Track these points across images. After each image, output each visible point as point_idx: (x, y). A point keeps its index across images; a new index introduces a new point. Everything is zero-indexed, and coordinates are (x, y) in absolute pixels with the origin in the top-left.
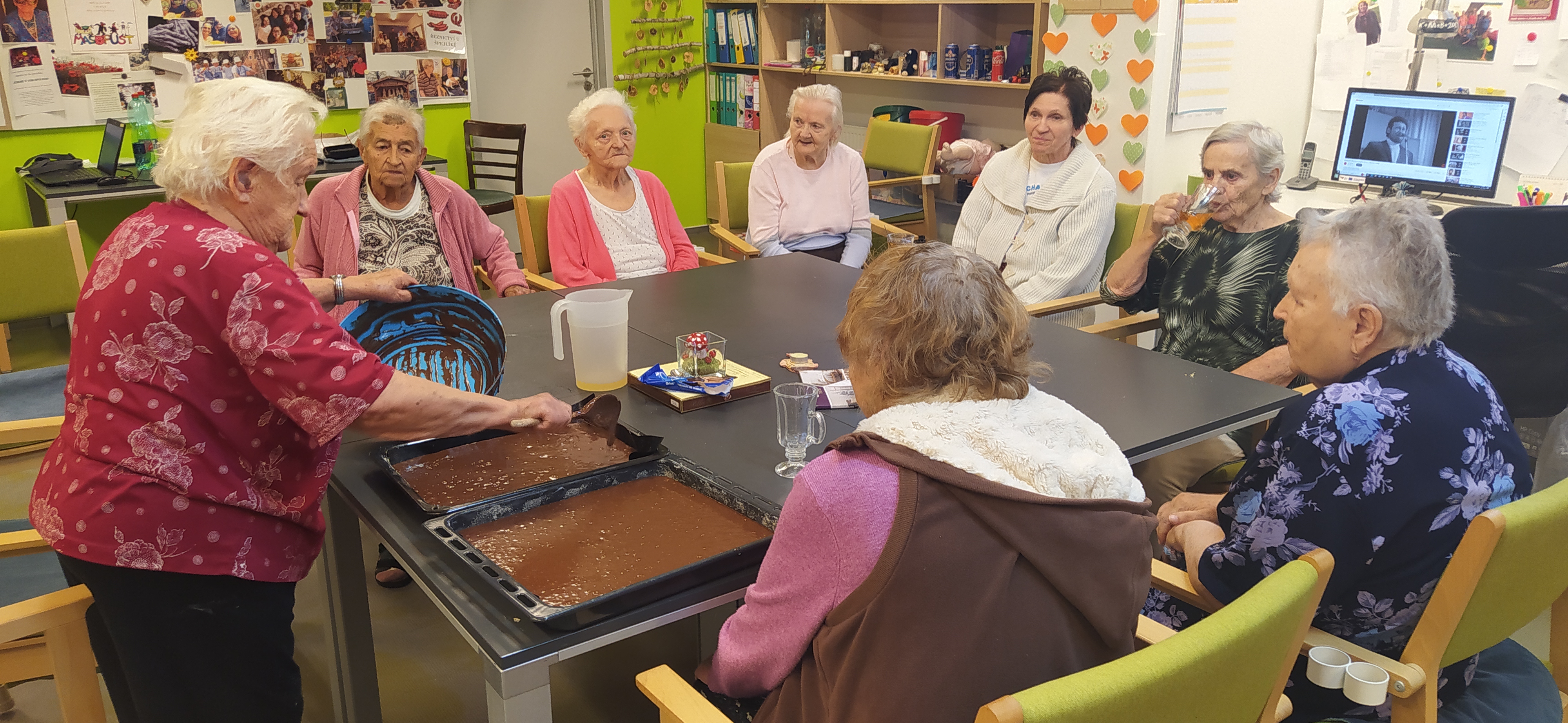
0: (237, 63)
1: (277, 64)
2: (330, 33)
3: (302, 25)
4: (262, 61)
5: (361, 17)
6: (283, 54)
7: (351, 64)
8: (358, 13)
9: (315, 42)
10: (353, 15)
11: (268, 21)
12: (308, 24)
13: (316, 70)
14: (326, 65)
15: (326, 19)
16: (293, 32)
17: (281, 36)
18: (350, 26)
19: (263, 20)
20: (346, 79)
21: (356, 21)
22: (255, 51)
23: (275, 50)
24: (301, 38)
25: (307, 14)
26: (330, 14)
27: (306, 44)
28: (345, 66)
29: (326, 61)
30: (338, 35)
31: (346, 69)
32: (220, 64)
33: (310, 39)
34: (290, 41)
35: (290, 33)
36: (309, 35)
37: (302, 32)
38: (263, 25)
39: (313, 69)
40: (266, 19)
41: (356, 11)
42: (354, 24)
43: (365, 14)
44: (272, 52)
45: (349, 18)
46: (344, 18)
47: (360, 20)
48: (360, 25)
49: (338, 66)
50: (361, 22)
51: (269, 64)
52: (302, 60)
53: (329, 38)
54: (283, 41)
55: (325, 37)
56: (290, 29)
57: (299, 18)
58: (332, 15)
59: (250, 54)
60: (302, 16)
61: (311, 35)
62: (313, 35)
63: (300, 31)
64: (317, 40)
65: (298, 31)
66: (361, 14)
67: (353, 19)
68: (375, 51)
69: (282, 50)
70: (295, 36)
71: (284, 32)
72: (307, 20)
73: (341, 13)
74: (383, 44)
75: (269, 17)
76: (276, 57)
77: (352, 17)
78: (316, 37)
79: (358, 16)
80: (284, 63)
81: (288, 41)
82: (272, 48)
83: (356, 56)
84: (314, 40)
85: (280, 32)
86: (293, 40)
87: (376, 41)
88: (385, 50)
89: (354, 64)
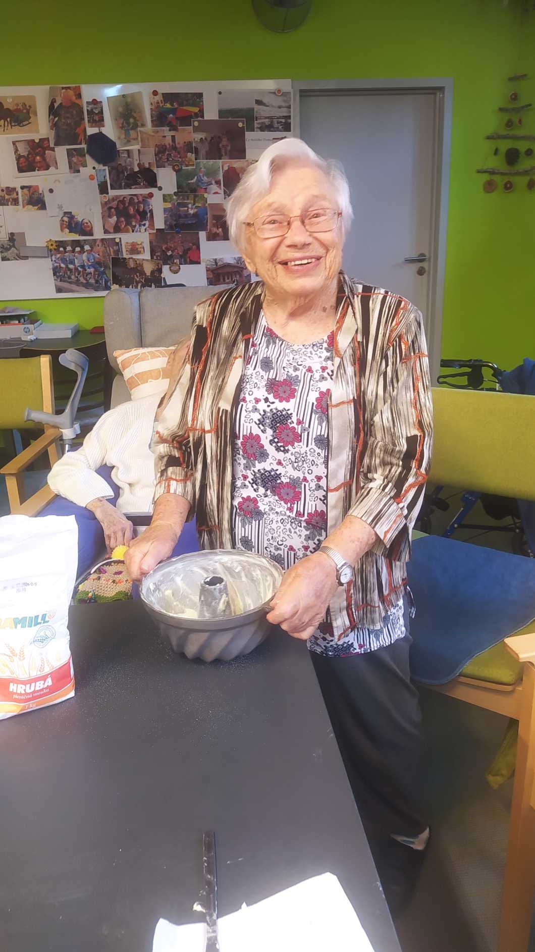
0: (87, 250)
1: (122, 252)
2: (168, 223)
3: (144, 215)
4: (108, 249)
5: (196, 207)
6: (127, 243)
7: (186, 252)
8: (194, 204)
9: (155, 231)
10: (190, 206)
11: (115, 212)
12: (149, 214)
13: (155, 257)
14: (164, 253)
15: (165, 210)
16: (135, 222)
17: (125, 226)
18: (187, 216)
19: (110, 212)
20: (181, 266)
21: (191, 212)
22: (102, 239)
23: (120, 238)
24: (143, 228)
25: (149, 205)
26: (169, 205)
27: (147, 233)
28: (180, 253)
29: (164, 249)
30: (175, 225)
31: (181, 257)
32: (73, 251)
33: (151, 229)
34: (133, 232)
35: (134, 224)
36: (149, 225)
37: (143, 223)
38: (110, 216)
39: (152, 257)
40: (113, 210)
41: (192, 201)
42: (190, 214)
43: (200, 205)
44: (117, 240)
45: (186, 209)
46: (182, 209)
47: (196, 210)
48: (195, 215)
49: (174, 253)
50: (196, 212)
51: (114, 251)
52: (144, 248)
53: (167, 227)
54: (127, 231)
55: (163, 227)
56: (133, 219)
57: (141, 210)
58: (170, 206)
59: (98, 242)
60: (144, 207)
61: (152, 225)
62: (153, 226)
63: (142, 222)
64: (157, 229)
65: (140, 221)
66: (197, 205)
67: (190, 210)
68: (209, 239)
69: (126, 238)
70: (138, 226)
71: (128, 223)
72: (148, 212)
73: (179, 204)
74: (216, 233)
75: (117, 209)
76: (121, 245)
77: (188, 207)
78: (156, 228)
79: (194, 206)
80: (127, 251)
81: (131, 232)
82: (117, 236)
83: (191, 245)
84: (154, 230)
85: (124, 224)
86: (136, 229)
87: (210, 230)
88: (218, 238)
89: (189, 252)
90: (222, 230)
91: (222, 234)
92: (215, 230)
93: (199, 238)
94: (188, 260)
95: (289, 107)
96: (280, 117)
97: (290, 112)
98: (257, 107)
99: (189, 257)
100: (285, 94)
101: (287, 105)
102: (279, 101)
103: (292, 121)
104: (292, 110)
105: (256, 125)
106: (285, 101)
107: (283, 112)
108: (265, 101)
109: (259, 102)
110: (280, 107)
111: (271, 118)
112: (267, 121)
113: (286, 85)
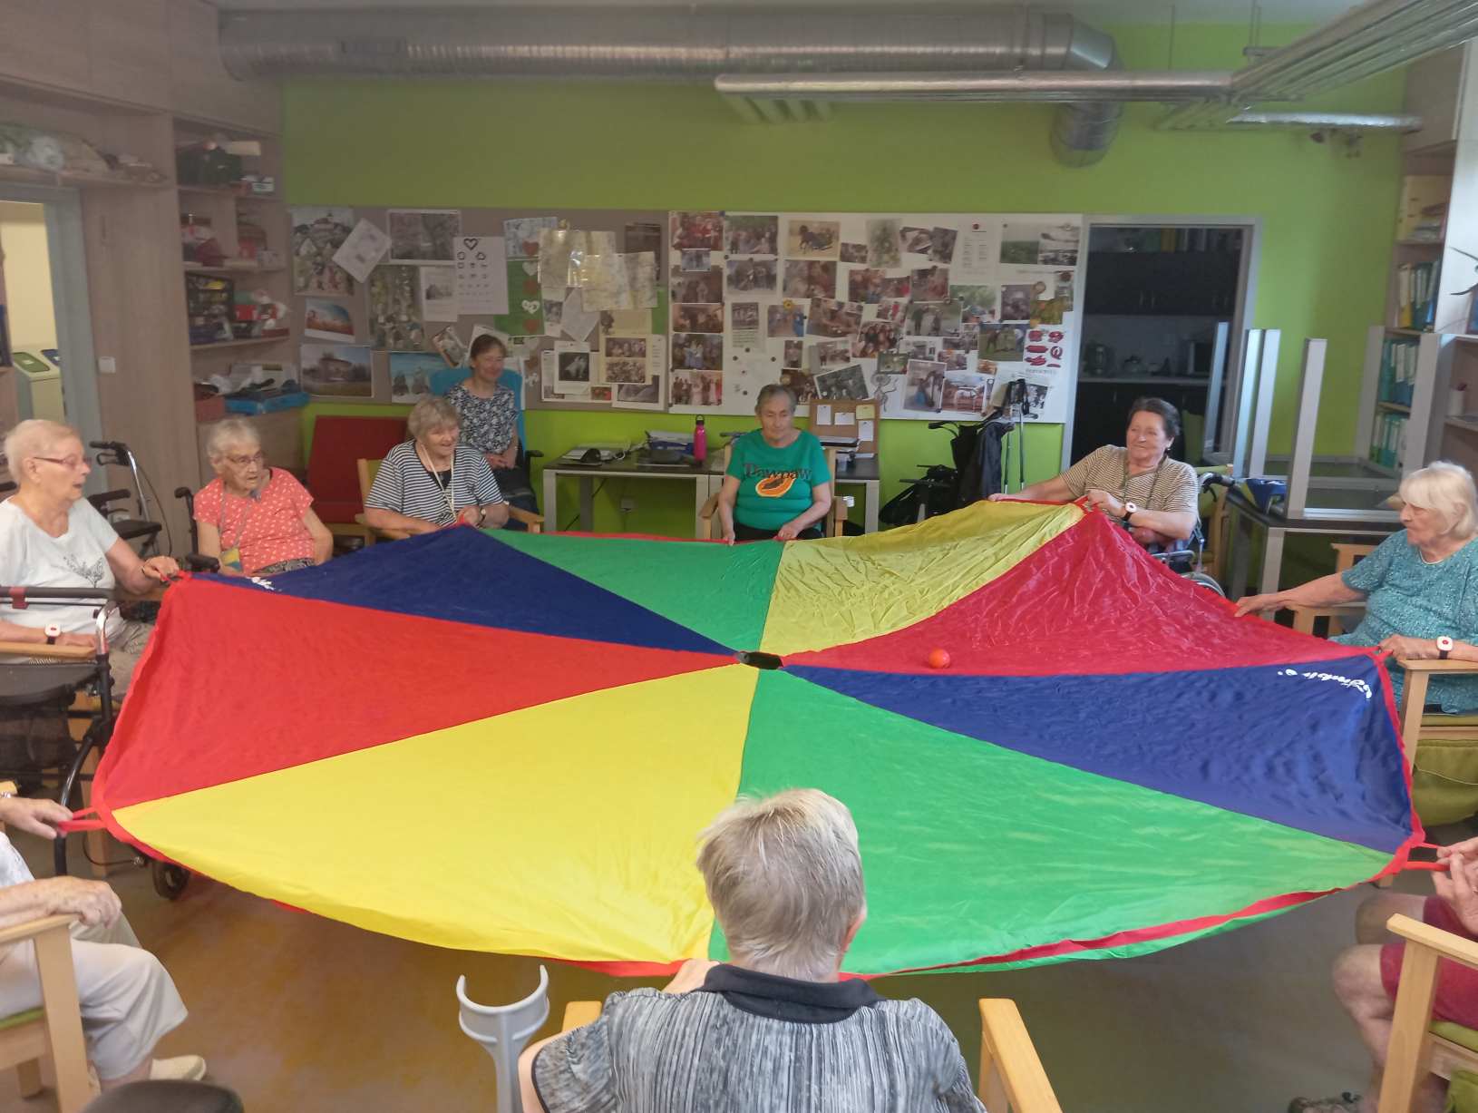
95: (1077, 242)
96: (1065, 252)
97: (1077, 246)
98: (1043, 241)
100: (1075, 229)
101: (1075, 239)
102: (1067, 235)
103: (1078, 255)
104: (1080, 245)
105: (1040, 258)
106: (1073, 236)
107: (1071, 247)
108: (1053, 234)
109: (1046, 236)
110: (1067, 241)
111: (1056, 252)
112: (1052, 255)
113: (1076, 220)
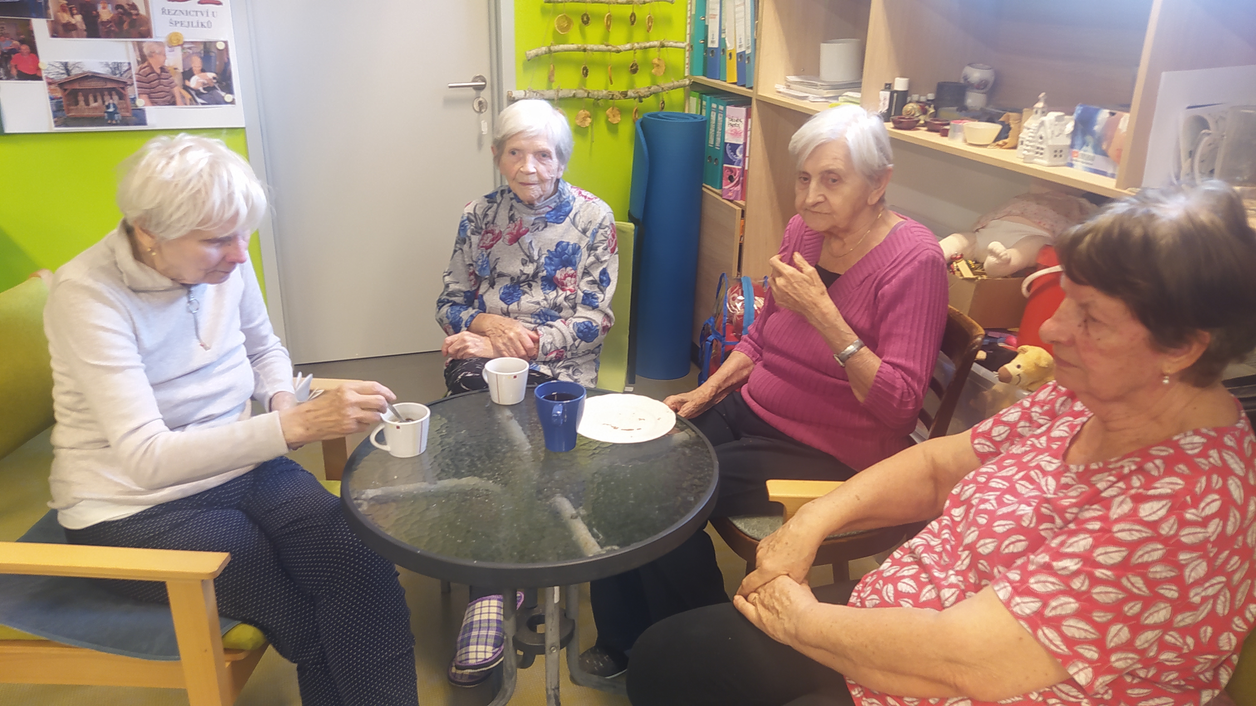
7: (7, 55)
68: (55, 34)
74: (68, 23)
83: (16, 42)
87: (56, 16)
88: (74, 33)
89: (13, 56)
90: (85, 19)
91: (82, 26)
92: (66, 18)
93: (31, 32)
94: (14, 72)
99: (16, 67)
